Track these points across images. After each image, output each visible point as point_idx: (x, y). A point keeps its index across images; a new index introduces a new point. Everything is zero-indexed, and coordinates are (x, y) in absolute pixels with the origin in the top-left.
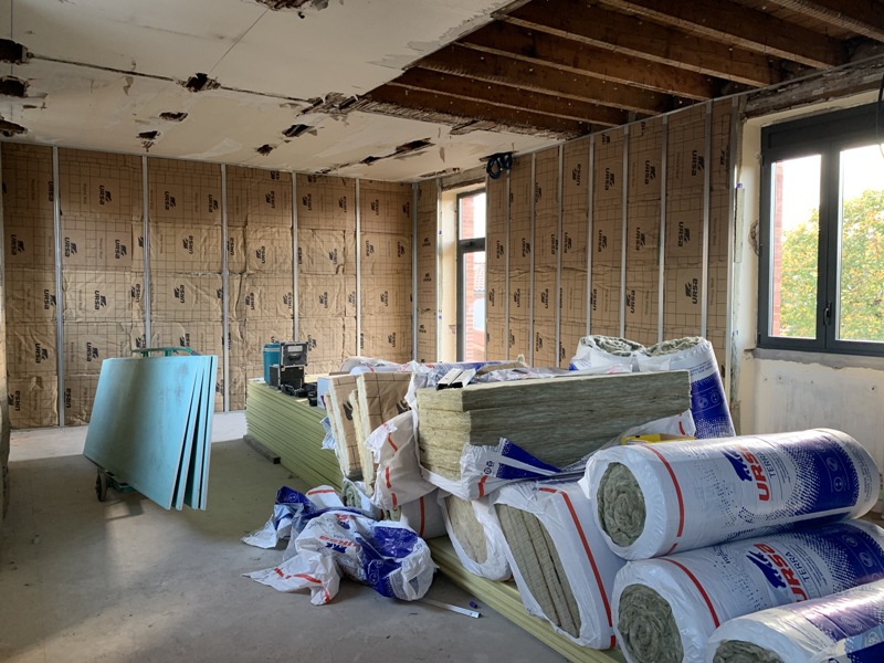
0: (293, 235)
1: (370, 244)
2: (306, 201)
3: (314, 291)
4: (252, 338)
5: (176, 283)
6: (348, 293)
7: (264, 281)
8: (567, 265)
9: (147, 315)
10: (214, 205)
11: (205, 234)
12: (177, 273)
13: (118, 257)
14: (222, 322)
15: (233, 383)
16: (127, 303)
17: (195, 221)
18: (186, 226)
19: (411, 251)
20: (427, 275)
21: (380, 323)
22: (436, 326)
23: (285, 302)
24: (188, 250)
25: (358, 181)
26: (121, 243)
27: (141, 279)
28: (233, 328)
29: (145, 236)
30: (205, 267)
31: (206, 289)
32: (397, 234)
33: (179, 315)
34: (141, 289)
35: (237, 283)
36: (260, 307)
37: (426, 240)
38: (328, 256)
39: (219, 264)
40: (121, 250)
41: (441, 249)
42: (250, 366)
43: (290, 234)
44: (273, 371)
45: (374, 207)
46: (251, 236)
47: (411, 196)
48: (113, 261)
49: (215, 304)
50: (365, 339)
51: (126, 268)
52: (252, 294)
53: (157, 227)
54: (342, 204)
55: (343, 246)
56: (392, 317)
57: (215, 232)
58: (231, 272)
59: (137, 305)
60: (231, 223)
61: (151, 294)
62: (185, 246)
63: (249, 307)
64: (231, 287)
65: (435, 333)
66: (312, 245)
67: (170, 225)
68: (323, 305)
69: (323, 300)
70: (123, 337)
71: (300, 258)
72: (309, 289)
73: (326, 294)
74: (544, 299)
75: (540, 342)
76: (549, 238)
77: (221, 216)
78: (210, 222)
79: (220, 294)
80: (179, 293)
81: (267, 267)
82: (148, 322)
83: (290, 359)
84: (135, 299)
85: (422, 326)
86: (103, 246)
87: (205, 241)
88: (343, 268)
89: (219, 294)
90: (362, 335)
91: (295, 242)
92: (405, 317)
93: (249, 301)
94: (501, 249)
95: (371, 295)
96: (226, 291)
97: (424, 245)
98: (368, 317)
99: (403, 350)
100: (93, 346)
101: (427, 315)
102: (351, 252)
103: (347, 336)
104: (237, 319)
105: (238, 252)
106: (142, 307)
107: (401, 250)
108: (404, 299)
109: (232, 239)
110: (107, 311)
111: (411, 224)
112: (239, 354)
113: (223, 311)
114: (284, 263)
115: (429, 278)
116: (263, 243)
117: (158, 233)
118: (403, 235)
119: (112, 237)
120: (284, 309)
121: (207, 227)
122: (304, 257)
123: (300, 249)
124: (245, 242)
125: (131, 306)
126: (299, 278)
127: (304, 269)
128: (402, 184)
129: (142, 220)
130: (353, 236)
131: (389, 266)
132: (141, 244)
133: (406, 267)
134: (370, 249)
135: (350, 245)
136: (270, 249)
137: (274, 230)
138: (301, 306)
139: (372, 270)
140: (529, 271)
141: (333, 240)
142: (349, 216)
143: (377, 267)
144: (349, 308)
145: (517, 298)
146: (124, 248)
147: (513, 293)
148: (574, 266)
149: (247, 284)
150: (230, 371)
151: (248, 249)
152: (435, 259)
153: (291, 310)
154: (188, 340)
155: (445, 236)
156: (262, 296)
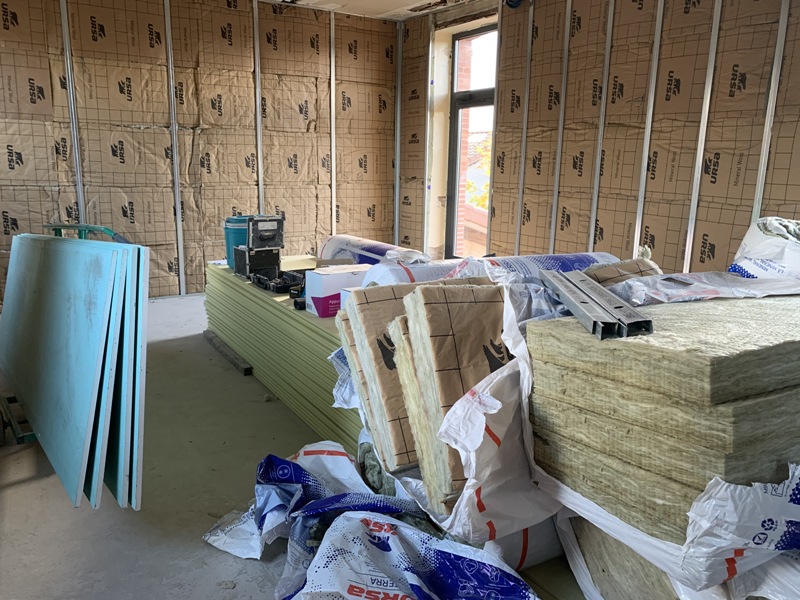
0: (255, 82)
1: (347, 95)
2: (270, 39)
3: (280, 151)
4: (209, 207)
5: (113, 138)
6: (322, 155)
7: (221, 138)
8: (614, 120)
9: (79, 177)
10: (156, 37)
11: (147, 76)
12: (113, 126)
13: (33, 102)
14: (173, 187)
15: (189, 261)
16: (51, 161)
17: (132, 58)
18: (121, 64)
19: (395, 106)
20: (414, 136)
21: (358, 193)
22: (423, 198)
23: (248, 166)
24: (125, 96)
25: (332, 16)
26: (37, 83)
27: (67, 132)
28: (186, 195)
29: (69, 75)
30: (149, 118)
31: (152, 146)
32: (379, 85)
33: (120, 179)
34: (68, 144)
35: (188, 140)
36: (218, 170)
37: (413, 92)
38: (297, 109)
39: (166, 116)
40: (38, 93)
41: (432, 102)
42: (209, 241)
43: (251, 80)
44: (240, 255)
45: (352, 49)
46: (204, 80)
47: (396, 37)
48: (27, 107)
49: (163, 165)
50: (340, 212)
51: (47, 117)
52: (207, 154)
53: (83, 64)
54: (314, 44)
55: (314, 97)
56: (372, 186)
57: (158, 73)
58: (182, 127)
59: (64, 164)
60: (180, 64)
61: (82, 152)
62: (122, 91)
63: (205, 170)
64: (182, 144)
65: (423, 206)
66: (278, 95)
67: (100, 62)
68: (293, 170)
69: (292, 163)
70: (49, 205)
71: (264, 110)
72: (276, 150)
73: (295, 156)
74: (577, 164)
75: (567, 219)
76: (589, 84)
77: (165, 52)
78: (152, 61)
79: (169, 153)
80: (117, 151)
81: (224, 120)
82: (80, 186)
83: (262, 239)
84: (61, 157)
85: (406, 198)
86: (13, 86)
87: (147, 84)
88: (316, 125)
89: (167, 154)
90: (338, 206)
91: (258, 90)
92: (386, 186)
93: (204, 162)
94: (517, 101)
95: (348, 159)
96: (175, 150)
97: (412, 98)
98: (344, 185)
99: (384, 225)
100: (11, 215)
101: (413, 184)
102: (324, 104)
103: (321, 208)
104: (191, 185)
105: (188, 100)
106: (71, 167)
107: (383, 105)
108: (386, 163)
109: (181, 84)
110: (26, 171)
111: (395, 73)
112: (195, 227)
113: (173, 174)
114: (246, 115)
115: (416, 139)
116: (219, 90)
117: (84, 72)
118: (385, 86)
119: (23, 75)
120: (246, 173)
121: (149, 67)
122: (269, 109)
123: (263, 99)
124: (197, 89)
125: (55, 166)
126: (264, 135)
127: (269, 125)
128: (385, 22)
129: (62, 54)
130: (326, 85)
131: (369, 124)
132: (64, 86)
133: (389, 125)
134: (346, 102)
135: (323, 95)
136: (228, 98)
137: (232, 74)
138: (266, 171)
139: (349, 128)
140: (557, 129)
141: (303, 89)
142: (322, 59)
143: (354, 124)
144: (323, 172)
145: (536, 163)
146: (41, 90)
147: (530, 156)
148: (625, 120)
149: (201, 142)
150: (185, 248)
151: (201, 97)
152: (425, 116)
153: (255, 175)
154: (132, 209)
155: (438, 87)
156: (220, 156)
